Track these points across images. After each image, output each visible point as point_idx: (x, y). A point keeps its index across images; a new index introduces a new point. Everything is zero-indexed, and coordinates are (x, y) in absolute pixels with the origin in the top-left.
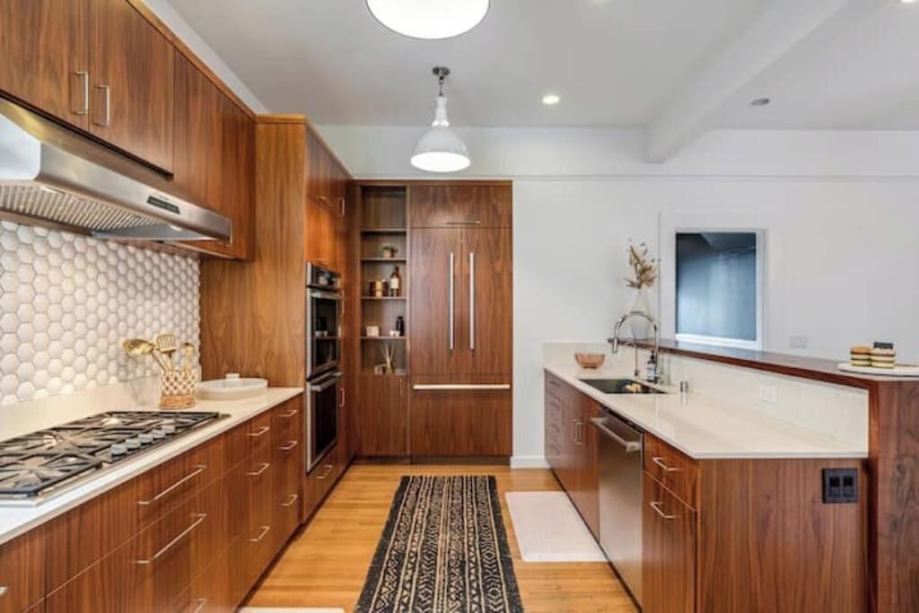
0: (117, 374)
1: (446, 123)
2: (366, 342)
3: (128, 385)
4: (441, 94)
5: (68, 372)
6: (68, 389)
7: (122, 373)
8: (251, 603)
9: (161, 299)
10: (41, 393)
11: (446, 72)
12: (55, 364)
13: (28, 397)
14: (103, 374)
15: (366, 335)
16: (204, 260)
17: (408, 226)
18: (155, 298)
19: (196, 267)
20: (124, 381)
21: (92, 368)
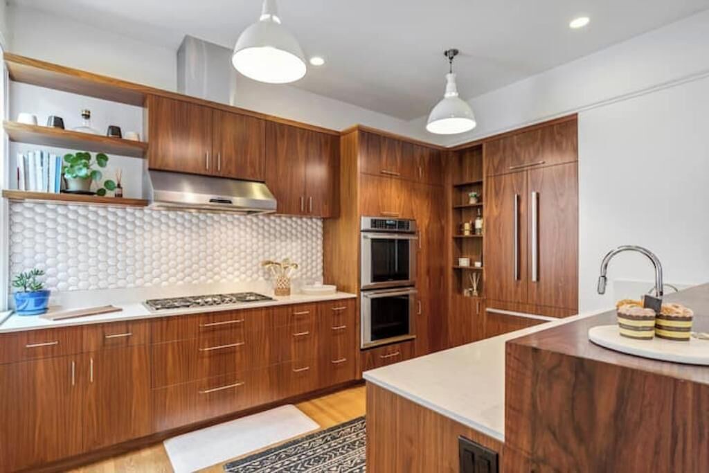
0: (264, 276)
1: (454, 94)
2: (459, 271)
3: (269, 282)
4: (451, 72)
5: (237, 273)
6: (237, 280)
7: (266, 276)
8: (298, 405)
9: (292, 241)
10: (224, 280)
11: (456, 52)
12: (230, 269)
13: (218, 281)
14: (255, 276)
15: (458, 264)
16: (324, 219)
17: (484, 175)
18: (288, 241)
19: (320, 223)
20: (267, 280)
21: (249, 273)
